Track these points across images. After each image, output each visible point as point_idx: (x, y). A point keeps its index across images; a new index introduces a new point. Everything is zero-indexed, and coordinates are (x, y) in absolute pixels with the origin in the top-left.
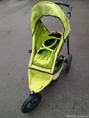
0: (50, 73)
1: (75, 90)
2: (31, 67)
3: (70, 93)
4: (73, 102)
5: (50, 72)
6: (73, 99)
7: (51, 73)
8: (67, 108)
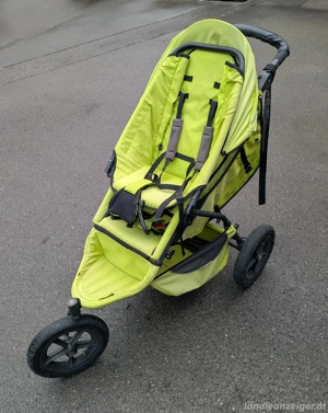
0: (148, 258)
1: (254, 351)
2: (100, 224)
3: (230, 354)
4: (231, 387)
5: (149, 255)
6: (233, 378)
7: (152, 257)
8: (201, 401)
